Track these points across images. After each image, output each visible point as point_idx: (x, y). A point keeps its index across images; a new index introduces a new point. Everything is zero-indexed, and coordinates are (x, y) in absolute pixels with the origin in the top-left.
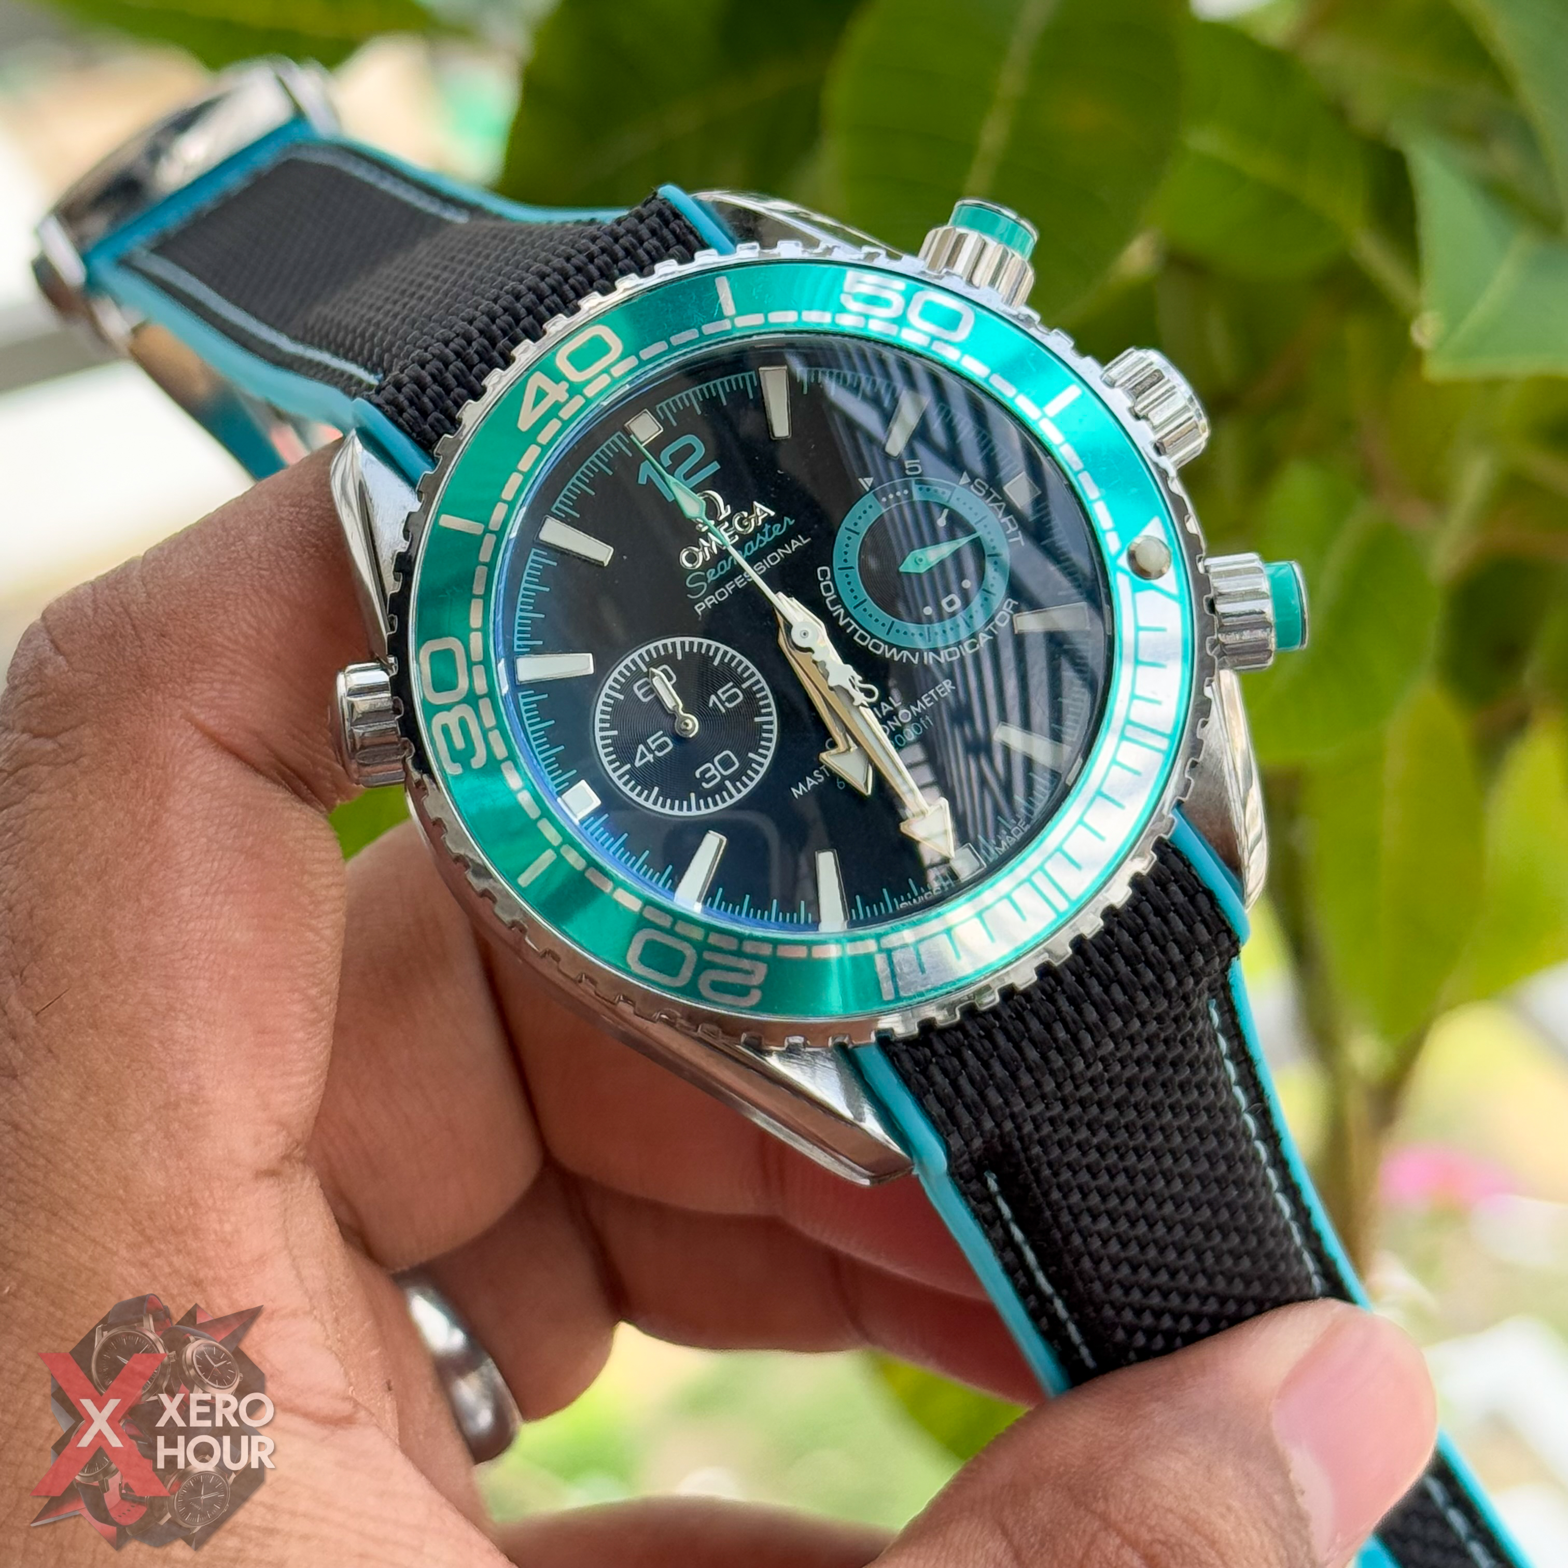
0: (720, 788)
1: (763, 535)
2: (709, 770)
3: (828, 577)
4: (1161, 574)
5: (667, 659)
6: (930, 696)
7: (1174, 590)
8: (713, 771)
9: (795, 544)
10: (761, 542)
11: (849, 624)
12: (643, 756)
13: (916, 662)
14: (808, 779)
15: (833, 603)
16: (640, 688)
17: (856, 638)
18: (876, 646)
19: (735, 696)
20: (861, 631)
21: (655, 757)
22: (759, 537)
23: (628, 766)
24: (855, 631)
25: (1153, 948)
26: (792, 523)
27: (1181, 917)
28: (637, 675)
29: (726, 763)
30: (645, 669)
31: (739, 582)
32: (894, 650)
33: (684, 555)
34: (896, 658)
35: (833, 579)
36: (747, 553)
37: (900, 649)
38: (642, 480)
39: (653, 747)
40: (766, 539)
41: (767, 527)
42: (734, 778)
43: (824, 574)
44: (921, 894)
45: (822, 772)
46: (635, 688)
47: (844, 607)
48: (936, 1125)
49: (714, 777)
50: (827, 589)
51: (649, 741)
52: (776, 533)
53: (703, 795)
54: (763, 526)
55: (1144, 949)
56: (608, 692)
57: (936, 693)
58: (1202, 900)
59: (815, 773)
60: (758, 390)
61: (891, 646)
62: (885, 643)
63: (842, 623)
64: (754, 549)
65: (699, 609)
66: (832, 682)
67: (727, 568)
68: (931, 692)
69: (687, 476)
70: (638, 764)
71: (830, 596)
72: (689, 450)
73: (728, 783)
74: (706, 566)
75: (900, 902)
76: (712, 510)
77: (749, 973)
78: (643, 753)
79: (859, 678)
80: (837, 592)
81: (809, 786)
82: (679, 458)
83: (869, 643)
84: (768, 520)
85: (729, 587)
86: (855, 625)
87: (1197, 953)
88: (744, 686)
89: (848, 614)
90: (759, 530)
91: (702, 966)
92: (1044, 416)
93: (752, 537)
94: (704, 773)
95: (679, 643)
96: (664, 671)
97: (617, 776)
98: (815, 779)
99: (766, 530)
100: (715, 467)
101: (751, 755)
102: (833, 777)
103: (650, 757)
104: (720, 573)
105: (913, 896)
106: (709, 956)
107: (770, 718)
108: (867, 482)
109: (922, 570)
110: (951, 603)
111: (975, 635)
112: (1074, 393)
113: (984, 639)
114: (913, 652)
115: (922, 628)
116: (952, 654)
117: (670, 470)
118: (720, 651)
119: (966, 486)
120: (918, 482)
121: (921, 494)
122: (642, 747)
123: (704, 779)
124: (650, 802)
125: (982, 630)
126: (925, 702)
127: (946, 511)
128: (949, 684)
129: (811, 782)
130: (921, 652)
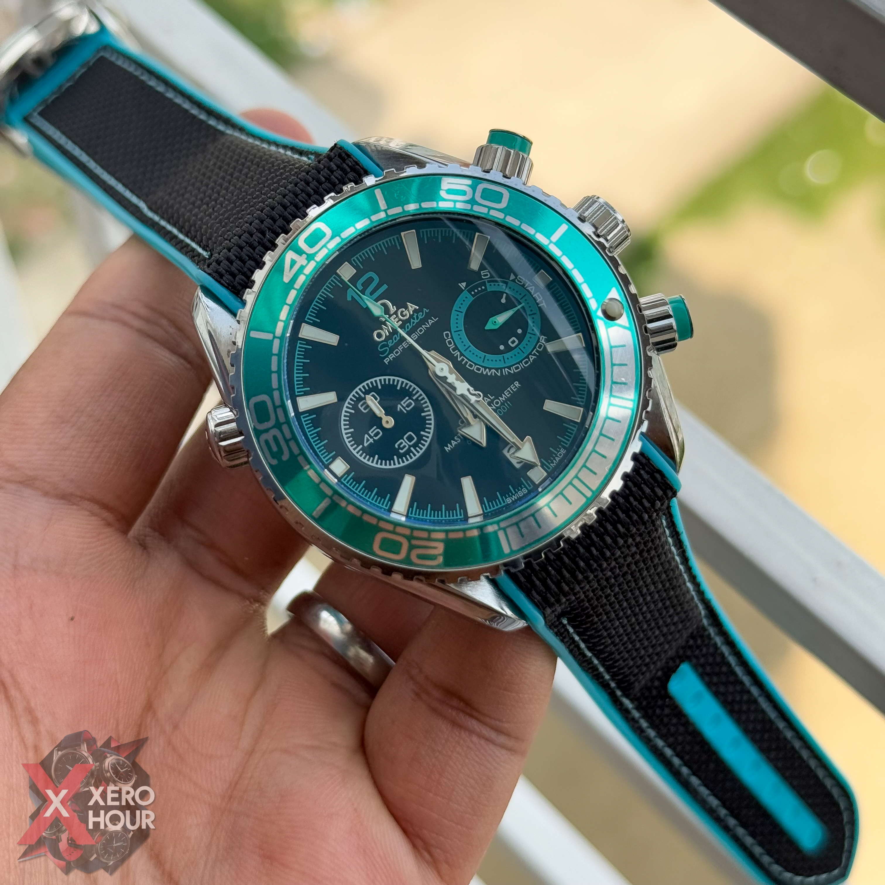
0: (409, 452)
1: (414, 319)
2: (402, 443)
3: (450, 337)
4: (619, 317)
5: (373, 389)
6: (509, 391)
7: (627, 325)
8: (404, 444)
9: (431, 322)
10: (413, 323)
11: (463, 360)
12: (368, 440)
13: (499, 374)
14: (452, 441)
15: (454, 350)
16: (361, 406)
17: (467, 366)
18: (478, 369)
19: (410, 404)
20: (470, 362)
21: (374, 440)
22: (412, 320)
23: (361, 446)
24: (467, 363)
25: (635, 503)
26: (427, 311)
27: (648, 486)
28: (360, 399)
29: (410, 439)
30: (363, 395)
31: (404, 345)
32: (487, 370)
33: (375, 334)
34: (489, 374)
35: (452, 338)
36: (407, 330)
37: (490, 369)
38: (349, 299)
39: (372, 435)
40: (416, 321)
41: (416, 314)
42: (415, 446)
43: (447, 335)
44: (516, 492)
45: (459, 437)
46: (359, 406)
47: (459, 351)
48: (538, 606)
49: (405, 446)
50: (450, 343)
51: (370, 432)
52: (420, 317)
53: (400, 456)
54: (413, 314)
55: (631, 504)
56: (346, 409)
57: (511, 389)
58: (658, 476)
59: (456, 438)
60: (402, 244)
61: (485, 368)
62: (482, 367)
63: (459, 359)
64: (410, 327)
65: (386, 361)
66: (459, 392)
67: (398, 339)
68: (509, 389)
69: (372, 293)
70: (366, 445)
71: (452, 346)
72: (371, 280)
73: (412, 449)
74: (387, 338)
75: (506, 498)
77: (435, 548)
78: (367, 438)
79: (471, 389)
80: (455, 344)
81: (453, 445)
82: (366, 285)
83: (474, 368)
84: (415, 311)
85: (400, 348)
86: (466, 360)
87: (658, 502)
88: (414, 398)
89: (461, 354)
90: (411, 316)
91: (412, 547)
92: (551, 242)
93: (408, 321)
94: (399, 445)
95: (378, 380)
96: (373, 396)
97: (356, 452)
98: (456, 441)
99: (415, 317)
100: (385, 287)
101: (422, 433)
102: (465, 439)
103: (371, 440)
104: (395, 342)
105: (513, 494)
106: (414, 542)
107: (429, 413)
108: (463, 285)
109: (496, 327)
110: (513, 342)
111: (527, 357)
112: (564, 227)
113: (532, 358)
114: (497, 369)
115: (500, 357)
116: (517, 368)
117: (363, 292)
118: (400, 381)
119: (513, 281)
120: (489, 282)
121: (491, 288)
122: (366, 436)
123: (399, 448)
124: (374, 463)
125: (530, 354)
126: (507, 394)
127: (505, 295)
128: (517, 384)
129: (454, 443)
130: (501, 369)
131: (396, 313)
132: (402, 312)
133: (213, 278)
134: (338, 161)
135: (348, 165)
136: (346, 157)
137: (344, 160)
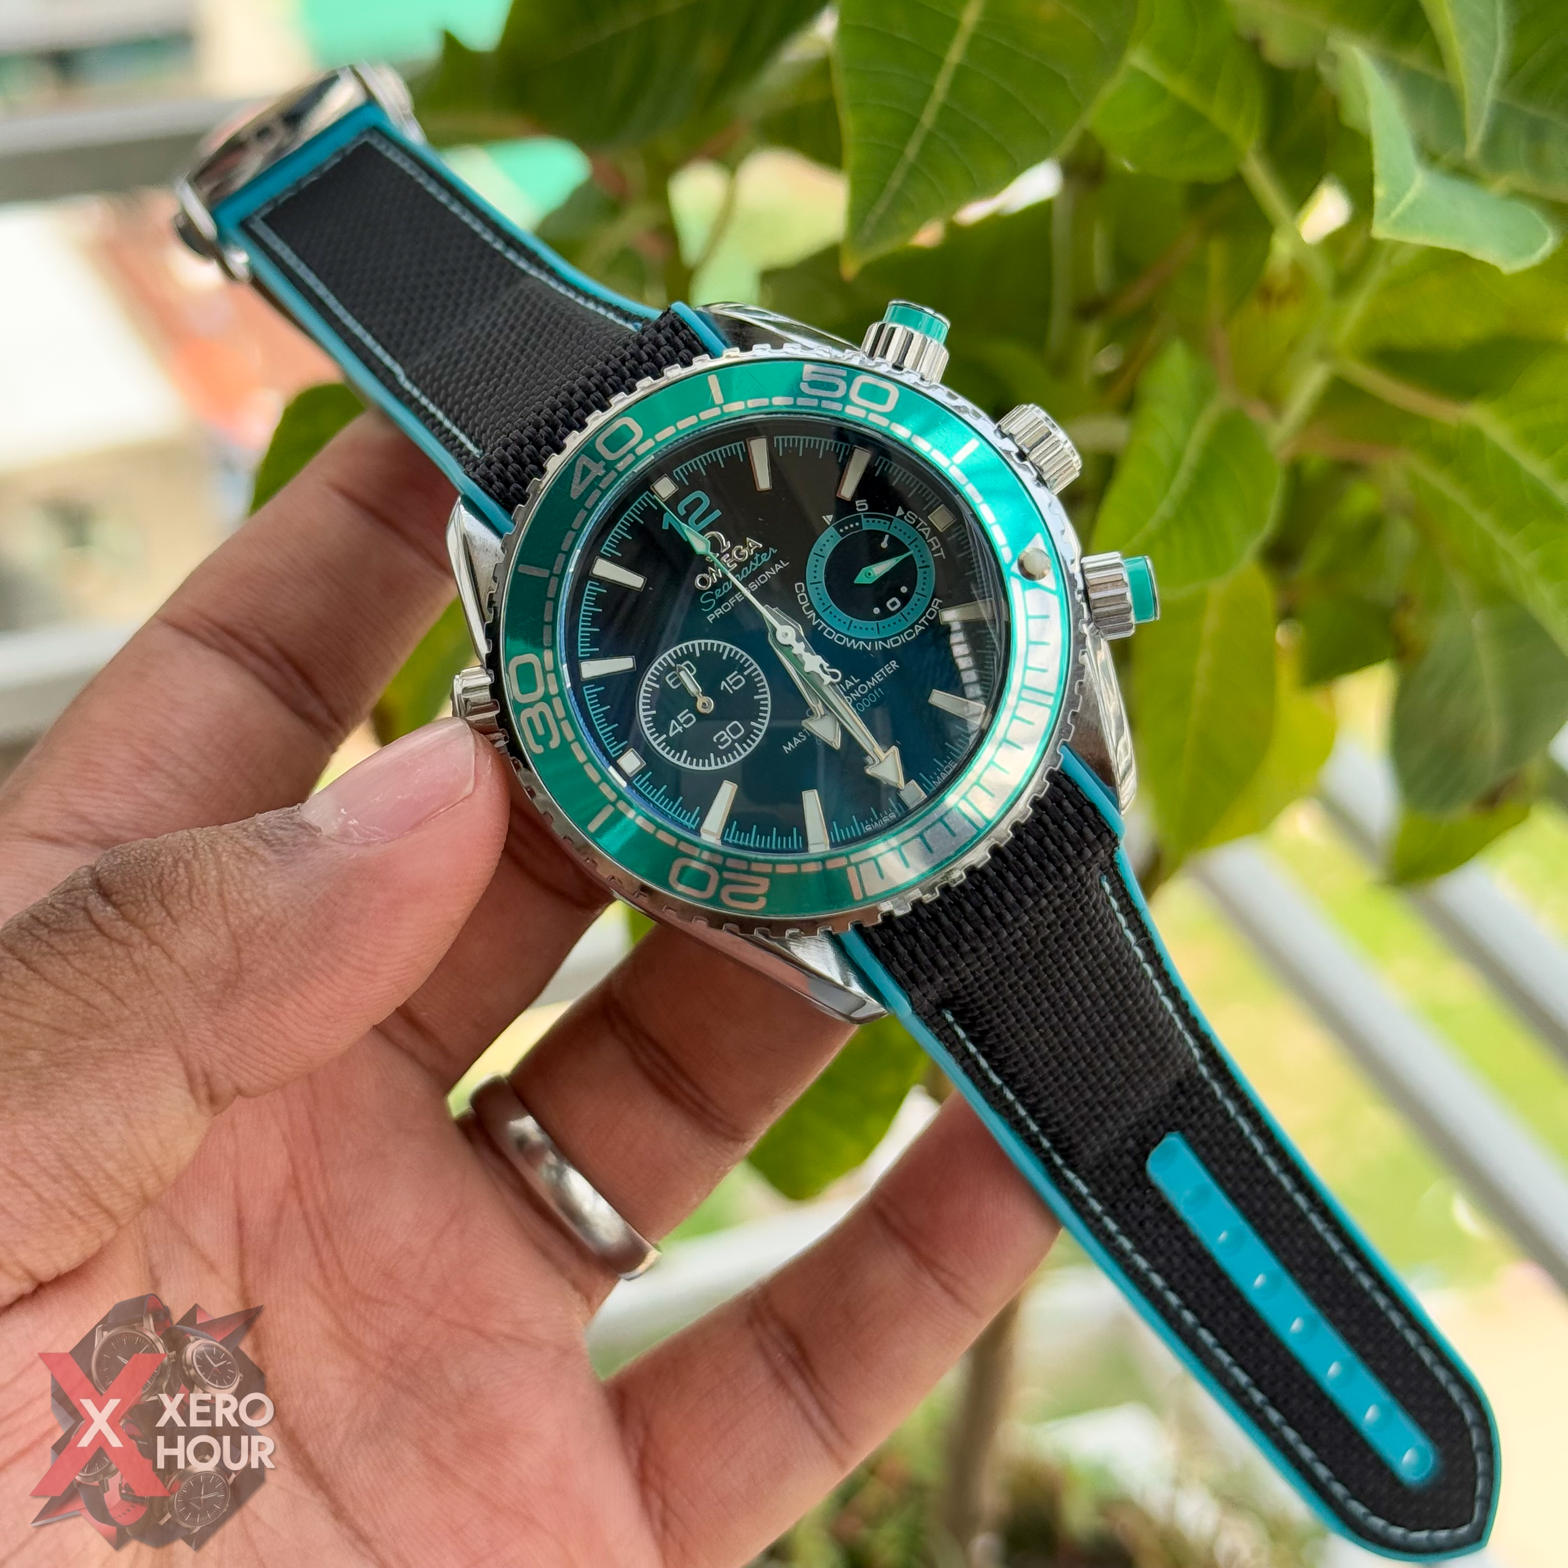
0: (731, 749)
1: (754, 561)
2: (722, 736)
3: (803, 590)
4: (1043, 576)
5: (690, 656)
6: (881, 673)
7: (1054, 588)
8: (726, 737)
9: (778, 567)
10: (753, 567)
11: (819, 624)
12: (675, 728)
13: (869, 649)
14: (795, 739)
15: (808, 609)
16: (670, 679)
17: (825, 634)
18: (840, 639)
19: (739, 681)
20: (829, 629)
21: (684, 729)
22: (752, 563)
23: (665, 736)
24: (824, 629)
25: (1052, 847)
26: (775, 552)
27: (1073, 824)
28: (669, 669)
29: (735, 730)
30: (673, 665)
31: (737, 597)
32: (853, 641)
33: (698, 580)
34: (855, 647)
35: (806, 592)
36: (743, 576)
37: (857, 640)
38: (665, 526)
39: (682, 721)
40: (757, 565)
41: (757, 555)
43: (800, 588)
44: (880, 818)
45: (804, 733)
46: (667, 679)
47: (816, 611)
48: (901, 983)
49: (726, 741)
50: (803, 599)
51: (679, 717)
52: (764, 560)
53: (719, 754)
54: (754, 555)
55: (1046, 849)
56: (648, 683)
57: (885, 671)
58: (1087, 809)
59: (800, 734)
60: (747, 455)
61: (850, 638)
62: (846, 636)
63: (814, 623)
64: (748, 573)
65: (710, 618)
66: (807, 669)
67: (729, 588)
68: (881, 670)
69: (697, 522)
70: (671, 734)
71: (805, 604)
72: (698, 502)
73: (736, 744)
74: (714, 587)
75: (865, 825)
76: (715, 546)
77: (757, 885)
78: (674, 726)
79: (826, 665)
80: (810, 601)
81: (796, 743)
82: (690, 509)
83: (835, 637)
84: (758, 551)
85: (732, 601)
86: (824, 624)
87: (1087, 849)
88: (746, 673)
89: (818, 617)
90: (751, 558)
91: (723, 882)
92: (952, 464)
93: (746, 563)
94: (719, 739)
95: (697, 645)
96: (688, 666)
97: (657, 743)
98: (800, 738)
99: (756, 558)
100: (717, 513)
101: (753, 723)
102: (812, 737)
103: (680, 729)
104: (725, 591)
105: (875, 820)
106: (726, 875)
107: (765, 697)
108: (829, 518)
109: (870, 581)
110: (894, 604)
111: (912, 627)
112: (974, 443)
113: (918, 629)
114: (867, 641)
115: (873, 624)
116: (896, 642)
117: (685, 519)
118: (727, 648)
119: (901, 517)
120: (866, 516)
121: (868, 525)
122: (673, 722)
123: (719, 743)
124: (682, 761)
125: (917, 623)
126: (877, 678)
127: (887, 537)
128: (894, 664)
129: (797, 741)
130: (873, 641)
131: (729, 551)
132: (739, 551)
133: (479, 485)
134: (669, 332)
135: (682, 339)
136: (680, 328)
137: (677, 332)
